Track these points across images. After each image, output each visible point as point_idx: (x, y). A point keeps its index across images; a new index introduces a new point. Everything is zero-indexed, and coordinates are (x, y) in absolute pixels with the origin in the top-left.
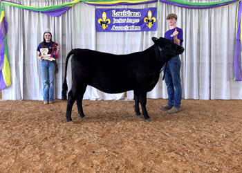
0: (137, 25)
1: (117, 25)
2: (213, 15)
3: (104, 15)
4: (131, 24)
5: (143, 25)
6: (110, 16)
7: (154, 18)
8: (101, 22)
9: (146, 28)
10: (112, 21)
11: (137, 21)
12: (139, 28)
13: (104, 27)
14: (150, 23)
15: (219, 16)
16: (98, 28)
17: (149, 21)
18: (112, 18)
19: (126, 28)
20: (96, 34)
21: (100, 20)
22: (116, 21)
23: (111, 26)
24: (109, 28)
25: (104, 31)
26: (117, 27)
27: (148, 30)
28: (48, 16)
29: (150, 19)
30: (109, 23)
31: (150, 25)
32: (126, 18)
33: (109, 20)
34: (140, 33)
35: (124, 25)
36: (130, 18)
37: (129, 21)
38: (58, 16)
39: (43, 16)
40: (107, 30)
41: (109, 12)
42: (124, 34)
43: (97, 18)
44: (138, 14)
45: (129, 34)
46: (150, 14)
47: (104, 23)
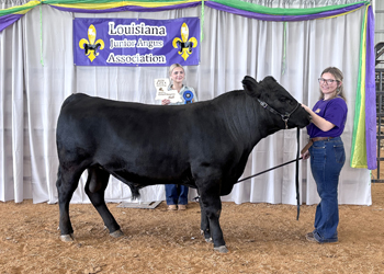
0: (158, 52)
1: (118, 51)
2: (313, 34)
3: (92, 31)
4: (148, 51)
5: (172, 53)
6: (103, 33)
7: (193, 40)
8: (86, 46)
9: (178, 61)
10: (107, 44)
11: (160, 44)
12: (163, 59)
13: (92, 55)
14: (186, 50)
15: (325, 37)
16: (79, 59)
17: (183, 45)
18: (107, 39)
19: (137, 58)
20: (75, 70)
21: (82, 42)
22: (115, 44)
23: (105, 53)
24: (101, 59)
25: (91, 64)
26: (119, 57)
27: (183, 62)
29: (185, 40)
30: (102, 47)
31: (185, 54)
32: (137, 38)
33: (101, 42)
34: (166, 68)
35: (132, 51)
36: (145, 38)
37: (144, 44)
40: (98, 62)
41: (101, 25)
42: (134, 71)
43: (77, 37)
44: (161, 30)
45: (142, 72)
46: (185, 30)
47: (91, 48)
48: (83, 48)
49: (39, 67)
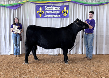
0: (58, 14)
1: (48, 14)
3: (41, 9)
4: (55, 14)
5: (62, 14)
6: (43, 9)
8: (39, 13)
9: (63, 16)
10: (45, 12)
11: (58, 12)
12: (59, 16)
13: (40, 15)
14: (65, 14)
16: (37, 16)
17: (65, 12)
19: (52, 16)
20: (36, 19)
21: (38, 12)
22: (47, 12)
23: (44, 15)
24: (43, 16)
25: (40, 17)
26: (48, 16)
27: (64, 17)
28: (10, 9)
31: (65, 15)
32: (52, 10)
33: (43, 12)
34: (60, 19)
35: (51, 14)
36: (55, 11)
38: (15, 9)
39: (7, 9)
40: (42, 17)
41: (43, 7)
42: (52, 19)
43: (37, 10)
44: (59, 9)
45: (54, 19)
46: (65, 8)
47: (40, 13)
48: (38, 13)
49: (26, 18)
